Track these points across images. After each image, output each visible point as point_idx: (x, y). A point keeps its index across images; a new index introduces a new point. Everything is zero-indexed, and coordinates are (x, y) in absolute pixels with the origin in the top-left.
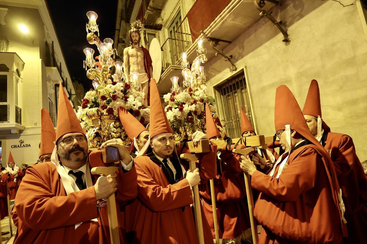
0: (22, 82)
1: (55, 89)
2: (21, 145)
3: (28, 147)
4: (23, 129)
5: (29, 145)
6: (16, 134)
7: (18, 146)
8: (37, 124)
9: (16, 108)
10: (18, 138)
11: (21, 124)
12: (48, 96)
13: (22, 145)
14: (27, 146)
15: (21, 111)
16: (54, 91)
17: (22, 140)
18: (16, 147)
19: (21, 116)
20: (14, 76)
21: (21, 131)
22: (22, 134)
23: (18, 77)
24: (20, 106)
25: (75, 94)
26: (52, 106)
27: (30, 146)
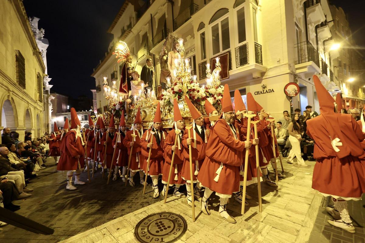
0: (261, 11)
1: (303, 10)
2: (263, 91)
3: (271, 93)
4: (265, 71)
5: (273, 90)
6: (259, 78)
7: (261, 92)
8: (281, 61)
9: (255, 45)
10: (260, 83)
11: (262, 64)
12: (295, 20)
13: (265, 91)
14: (270, 91)
15: (261, 49)
16: (303, 14)
17: (265, 85)
18: (259, 94)
19: (261, 55)
20: (250, 4)
21: (263, 74)
22: (264, 78)
23: (256, 5)
24: (260, 42)
25: (332, 20)
26: (300, 36)
27: (274, 92)
